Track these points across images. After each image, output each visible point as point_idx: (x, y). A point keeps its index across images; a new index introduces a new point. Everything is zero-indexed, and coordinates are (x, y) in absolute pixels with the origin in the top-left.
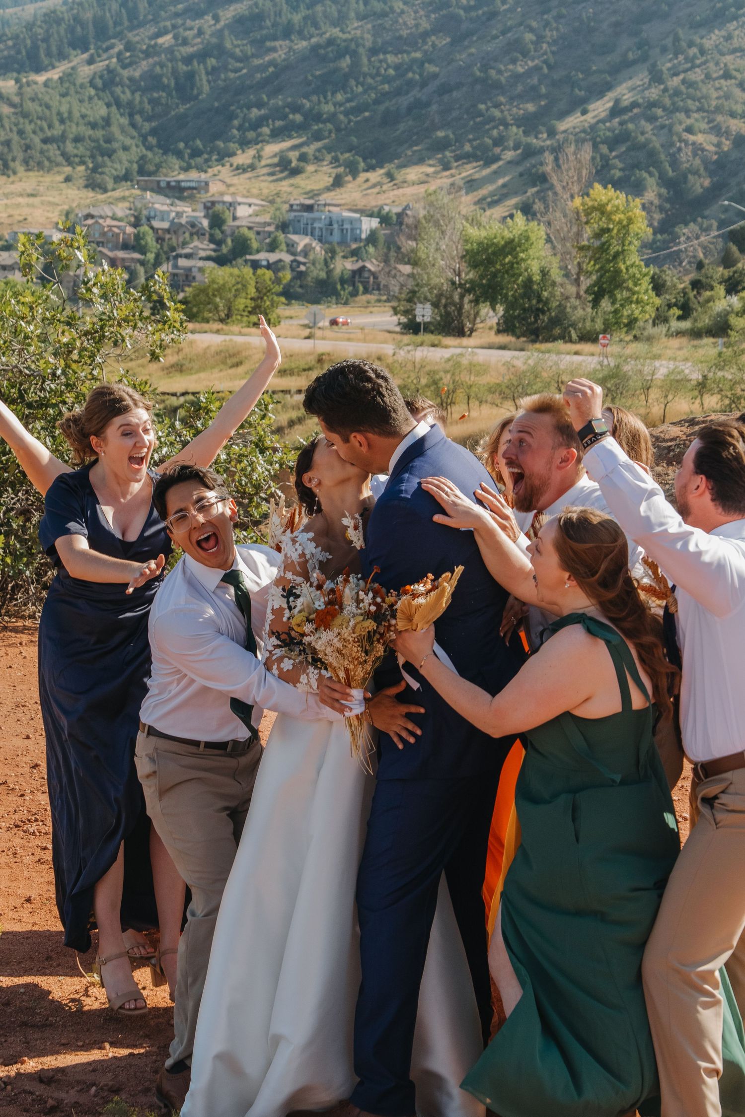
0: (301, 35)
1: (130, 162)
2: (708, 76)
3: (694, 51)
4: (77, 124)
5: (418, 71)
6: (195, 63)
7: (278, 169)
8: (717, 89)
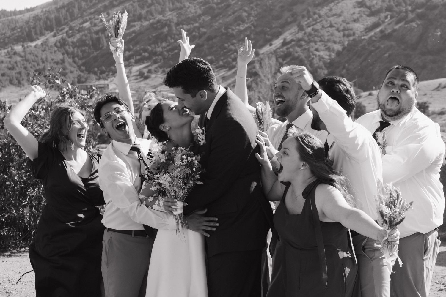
0: (146, 19)
1: (74, 78)
2: (323, 27)
3: (316, 16)
4: (50, 63)
5: (197, 31)
6: (100, 34)
7: (139, 77)
8: (328, 32)
